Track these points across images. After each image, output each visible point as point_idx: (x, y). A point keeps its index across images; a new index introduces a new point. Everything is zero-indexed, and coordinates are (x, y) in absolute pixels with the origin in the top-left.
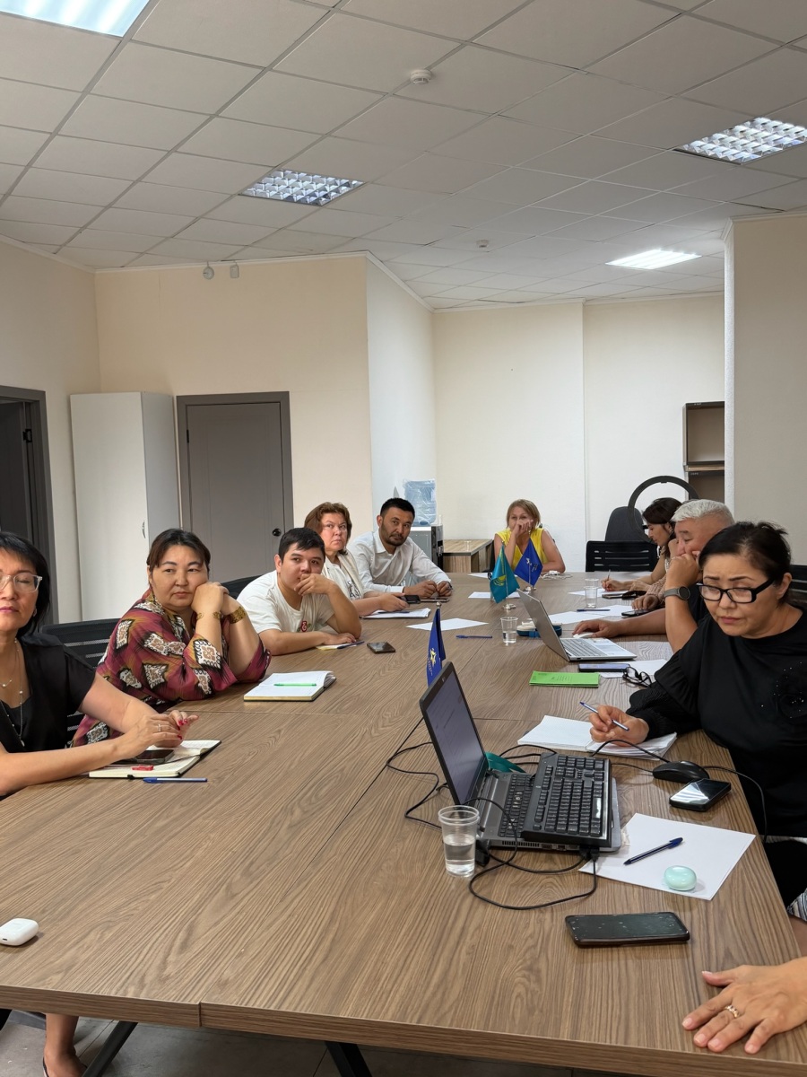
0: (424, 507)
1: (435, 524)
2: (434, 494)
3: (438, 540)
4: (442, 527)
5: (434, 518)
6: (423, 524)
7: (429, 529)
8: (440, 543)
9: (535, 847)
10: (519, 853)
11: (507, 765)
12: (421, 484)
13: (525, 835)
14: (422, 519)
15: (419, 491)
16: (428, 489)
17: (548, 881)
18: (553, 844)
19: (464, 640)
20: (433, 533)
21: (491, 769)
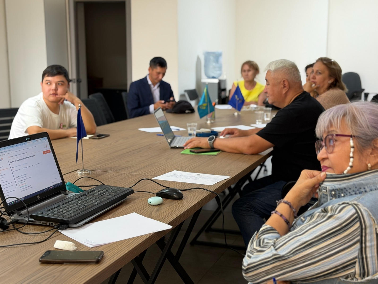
1: (221, 78)
2: (223, 60)
3: (222, 87)
4: (225, 81)
5: (220, 75)
6: (214, 78)
7: (216, 81)
8: (224, 90)
9: (39, 223)
10: (26, 225)
11: (77, 189)
12: (213, 53)
13: (32, 217)
14: (213, 75)
15: (212, 58)
16: (217, 56)
17: (26, 237)
18: (47, 222)
19: (159, 137)
20: (219, 84)
21: (69, 191)
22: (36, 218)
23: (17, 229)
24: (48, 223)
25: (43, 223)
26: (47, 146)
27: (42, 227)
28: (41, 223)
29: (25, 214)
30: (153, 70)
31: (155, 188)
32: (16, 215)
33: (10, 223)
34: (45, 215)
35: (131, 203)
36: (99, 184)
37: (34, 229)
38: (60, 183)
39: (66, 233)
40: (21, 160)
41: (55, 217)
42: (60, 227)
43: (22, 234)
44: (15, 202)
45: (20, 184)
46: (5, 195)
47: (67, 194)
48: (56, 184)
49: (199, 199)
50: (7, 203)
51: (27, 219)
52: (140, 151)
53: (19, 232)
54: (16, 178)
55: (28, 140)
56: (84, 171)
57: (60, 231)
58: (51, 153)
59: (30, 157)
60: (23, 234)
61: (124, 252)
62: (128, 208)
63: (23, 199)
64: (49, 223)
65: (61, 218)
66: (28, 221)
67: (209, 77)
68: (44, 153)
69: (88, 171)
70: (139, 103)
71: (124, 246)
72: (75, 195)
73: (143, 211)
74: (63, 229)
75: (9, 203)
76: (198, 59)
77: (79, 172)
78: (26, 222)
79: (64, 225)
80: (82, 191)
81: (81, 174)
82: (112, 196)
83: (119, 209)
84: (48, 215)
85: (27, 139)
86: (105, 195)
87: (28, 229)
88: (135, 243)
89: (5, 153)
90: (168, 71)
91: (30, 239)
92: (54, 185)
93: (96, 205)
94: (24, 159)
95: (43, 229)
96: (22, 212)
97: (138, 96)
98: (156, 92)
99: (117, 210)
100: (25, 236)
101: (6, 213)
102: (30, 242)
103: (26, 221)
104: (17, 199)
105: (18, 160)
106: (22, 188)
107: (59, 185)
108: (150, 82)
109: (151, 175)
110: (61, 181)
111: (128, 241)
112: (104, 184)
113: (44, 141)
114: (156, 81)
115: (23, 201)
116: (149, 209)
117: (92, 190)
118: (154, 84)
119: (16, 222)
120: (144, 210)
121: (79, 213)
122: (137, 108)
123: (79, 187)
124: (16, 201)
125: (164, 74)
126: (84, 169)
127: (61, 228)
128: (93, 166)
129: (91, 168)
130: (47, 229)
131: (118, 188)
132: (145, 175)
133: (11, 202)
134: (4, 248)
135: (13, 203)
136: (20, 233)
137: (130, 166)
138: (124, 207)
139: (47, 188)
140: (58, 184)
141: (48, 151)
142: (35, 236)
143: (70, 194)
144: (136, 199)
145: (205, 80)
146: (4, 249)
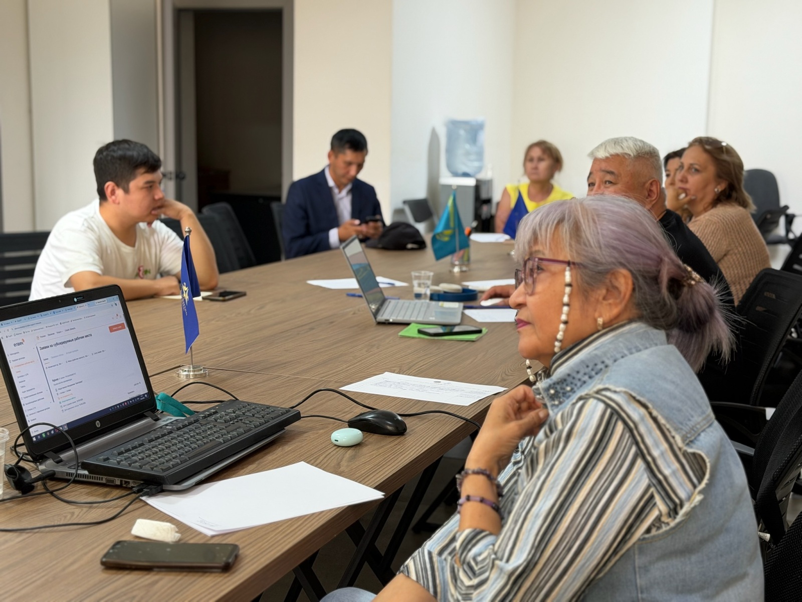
0: (468, 154)
1: (482, 176)
2: (485, 137)
3: (484, 196)
4: (489, 183)
5: (480, 169)
6: (466, 175)
7: (471, 182)
8: (488, 201)
9: (98, 481)
10: (72, 485)
11: (180, 408)
12: (466, 123)
13: (85, 466)
14: (464, 169)
15: (462, 132)
16: (474, 131)
17: (72, 511)
18: (116, 479)
19: (352, 299)
20: (477, 188)
21: (162, 412)
22: (94, 469)
23: (52, 493)
24: (118, 482)
25: (107, 480)
26: (117, 315)
27: (106, 489)
28: (104, 481)
29: (70, 460)
30: (336, 157)
31: (346, 410)
32: (50, 462)
33: (38, 479)
34: (113, 463)
35: (294, 441)
36: (227, 398)
37: (88, 494)
38: (144, 395)
39: (156, 502)
40: (63, 343)
41: (135, 468)
42: (145, 490)
43: (62, 502)
44: (48, 434)
45: (60, 396)
46: (27, 419)
47: (157, 420)
48: (136, 398)
49: (441, 435)
50: (32, 435)
51: (73, 471)
52: (312, 329)
53: (56, 499)
54: (51, 383)
55: (78, 302)
56: (193, 368)
57: (144, 498)
58: (127, 329)
59: (83, 337)
60: (65, 504)
61: (283, 548)
62: (288, 451)
63: (66, 428)
64: (121, 481)
65: (146, 470)
66: (76, 476)
67: (456, 174)
68: (112, 329)
69: (201, 370)
70: (308, 226)
71: (281, 535)
72: (176, 420)
73: (321, 458)
74: (151, 495)
75: (36, 436)
76: (434, 136)
77: (182, 371)
78: (72, 478)
79: (153, 487)
80: (191, 413)
81: (187, 376)
82: (255, 425)
83: (268, 453)
84: (119, 463)
85: (75, 300)
86: (240, 424)
87: (76, 493)
88: (305, 528)
89: (30, 329)
90: (369, 160)
91: (81, 514)
92: (131, 400)
93: (220, 444)
94: (69, 341)
95: (106, 494)
96: (64, 456)
97: (306, 211)
98: (344, 203)
99: (266, 454)
100: (70, 508)
101: (29, 457)
102: (81, 522)
103: (72, 474)
104: (52, 428)
105: (57, 344)
106: (63, 404)
107: (141, 399)
108: (331, 183)
109: (336, 382)
110: (146, 391)
111: (290, 524)
112: (237, 399)
113: (113, 303)
114: (344, 181)
115: (66, 431)
116: (333, 455)
117: (213, 411)
118: (340, 186)
119: (51, 476)
120: (324, 456)
121: (186, 461)
122: (302, 237)
123: (185, 405)
124: (50, 431)
125: (360, 166)
126: (193, 366)
127: (146, 492)
128: (211, 359)
129: (208, 364)
130: (116, 493)
131: (268, 407)
132: (323, 380)
133: (41, 435)
134: (24, 534)
135: (44, 435)
136: (59, 501)
137: (291, 361)
138: (280, 449)
139: (116, 405)
140: (139, 397)
141: (121, 327)
142: (90, 507)
143: (165, 419)
144: (307, 432)
145: (447, 179)
146: (24, 536)
